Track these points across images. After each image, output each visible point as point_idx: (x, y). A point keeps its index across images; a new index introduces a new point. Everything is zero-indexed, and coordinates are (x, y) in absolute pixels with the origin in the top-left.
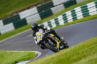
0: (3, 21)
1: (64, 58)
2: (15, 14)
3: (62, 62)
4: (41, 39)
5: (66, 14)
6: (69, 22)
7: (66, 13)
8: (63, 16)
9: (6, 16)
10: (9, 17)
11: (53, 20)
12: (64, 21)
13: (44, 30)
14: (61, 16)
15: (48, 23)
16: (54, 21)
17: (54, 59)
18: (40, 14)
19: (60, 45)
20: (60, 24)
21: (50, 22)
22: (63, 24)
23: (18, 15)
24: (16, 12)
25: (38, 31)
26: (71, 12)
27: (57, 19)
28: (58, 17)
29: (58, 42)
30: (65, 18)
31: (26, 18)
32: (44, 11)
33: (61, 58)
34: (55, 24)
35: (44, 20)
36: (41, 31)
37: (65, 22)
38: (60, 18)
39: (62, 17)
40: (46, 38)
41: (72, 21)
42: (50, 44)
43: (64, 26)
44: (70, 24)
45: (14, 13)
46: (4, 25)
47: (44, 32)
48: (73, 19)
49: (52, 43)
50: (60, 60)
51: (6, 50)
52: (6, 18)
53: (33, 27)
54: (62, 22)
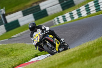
0: (23, 12)
1: (86, 51)
2: (35, 5)
3: (85, 55)
4: (39, 41)
5: (88, 5)
6: (91, 13)
7: (89, 3)
8: (85, 6)
9: (26, 7)
10: (29, 8)
11: (75, 10)
12: (86, 12)
13: (43, 30)
14: (84, 6)
15: (70, 14)
16: (76, 12)
17: (76, 53)
18: (61, 5)
19: (60, 47)
20: (82, 15)
21: (72, 13)
22: (86, 15)
23: (39, 6)
24: (36, 3)
25: (36, 31)
26: (94, 2)
27: (80, 10)
28: (80, 8)
29: (57, 44)
30: (88, 9)
31: (47, 9)
32: (65, 2)
33: (83, 51)
34: (77, 15)
35: (66, 10)
36: (39, 31)
37: (87, 14)
38: (83, 8)
39: (85, 8)
40: (44, 40)
41: (95, 12)
42: (48, 46)
43: (86, 17)
44: (93, 15)
45: (33, 4)
46: (24, 16)
47: (43, 32)
48: (96, 10)
49: (50, 46)
50: (82, 53)
51: (25, 43)
52: (26, 9)
53: (30, 26)
54: (84, 14)
